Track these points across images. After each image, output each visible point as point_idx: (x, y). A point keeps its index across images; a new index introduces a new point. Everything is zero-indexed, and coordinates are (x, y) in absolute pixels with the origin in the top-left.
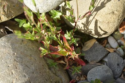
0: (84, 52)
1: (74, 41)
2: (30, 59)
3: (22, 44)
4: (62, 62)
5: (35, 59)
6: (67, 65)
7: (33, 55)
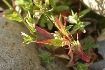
0: (99, 42)
1: (82, 26)
2: (11, 50)
3: (5, 28)
4: (63, 56)
5: (19, 50)
6: (71, 61)
7: (18, 43)
